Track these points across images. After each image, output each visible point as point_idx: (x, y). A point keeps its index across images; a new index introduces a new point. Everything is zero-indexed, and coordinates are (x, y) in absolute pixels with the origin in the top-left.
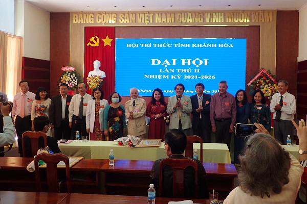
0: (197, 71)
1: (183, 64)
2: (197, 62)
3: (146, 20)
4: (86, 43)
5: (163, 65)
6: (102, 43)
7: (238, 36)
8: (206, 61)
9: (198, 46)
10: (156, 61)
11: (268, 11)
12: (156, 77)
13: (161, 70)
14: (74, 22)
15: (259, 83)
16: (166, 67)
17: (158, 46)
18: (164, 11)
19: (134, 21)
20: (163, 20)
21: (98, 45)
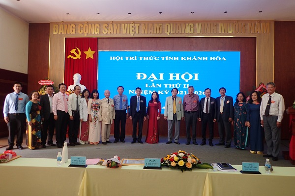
0: (186, 86)
1: (171, 78)
2: (187, 77)
3: (131, 30)
4: (67, 55)
5: (149, 79)
6: (83, 55)
7: (232, 49)
8: (196, 75)
9: (188, 59)
10: (141, 75)
11: (266, 21)
13: (147, 85)
14: (54, 33)
16: (153, 82)
17: (144, 59)
18: (151, 21)
19: (118, 32)
20: (150, 31)
21: (79, 58)
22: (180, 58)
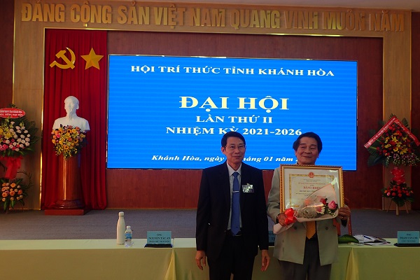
0: (268, 120)
1: (242, 106)
2: (269, 104)
3: (170, 19)
4: (48, 61)
5: (202, 107)
6: (80, 63)
7: (343, 56)
8: (284, 101)
9: (270, 73)
10: (188, 100)
11: (397, 12)
12: (189, 132)
13: (198, 117)
14: (24, 19)
15: (389, 142)
16: (209, 113)
17: (194, 71)
18: (205, 4)
19: (147, 22)
20: (204, 21)
21: (73, 67)
22: (256, 71)
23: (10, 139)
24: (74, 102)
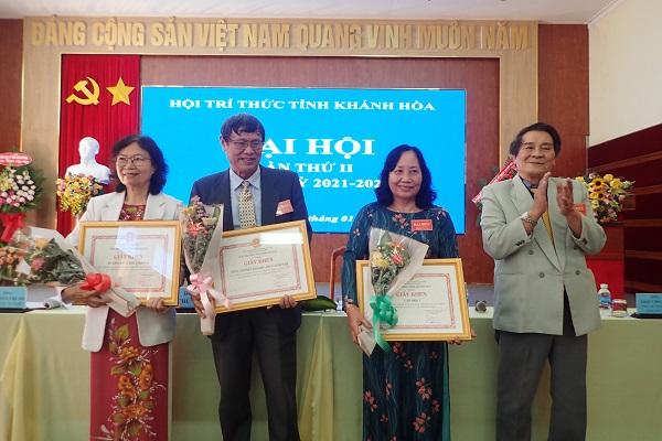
0: (346, 168)
1: (312, 150)
2: (348, 147)
3: (218, 39)
4: (65, 94)
6: (105, 96)
7: (447, 84)
8: (369, 144)
9: (349, 107)
11: (518, 24)
14: (35, 42)
16: (270, 159)
17: (251, 106)
18: (264, 19)
19: (188, 43)
20: (261, 40)
21: (96, 102)
22: (331, 105)
23: (8, 191)
24: (91, 144)
